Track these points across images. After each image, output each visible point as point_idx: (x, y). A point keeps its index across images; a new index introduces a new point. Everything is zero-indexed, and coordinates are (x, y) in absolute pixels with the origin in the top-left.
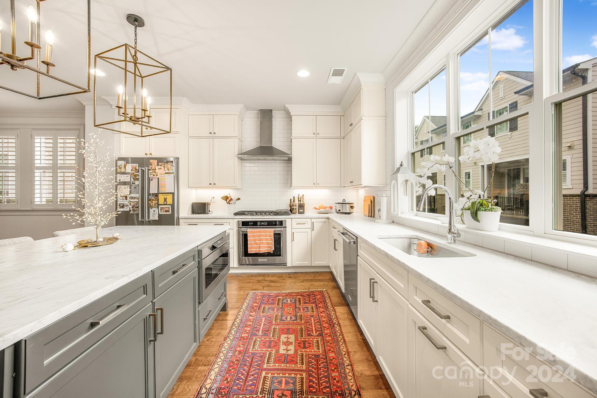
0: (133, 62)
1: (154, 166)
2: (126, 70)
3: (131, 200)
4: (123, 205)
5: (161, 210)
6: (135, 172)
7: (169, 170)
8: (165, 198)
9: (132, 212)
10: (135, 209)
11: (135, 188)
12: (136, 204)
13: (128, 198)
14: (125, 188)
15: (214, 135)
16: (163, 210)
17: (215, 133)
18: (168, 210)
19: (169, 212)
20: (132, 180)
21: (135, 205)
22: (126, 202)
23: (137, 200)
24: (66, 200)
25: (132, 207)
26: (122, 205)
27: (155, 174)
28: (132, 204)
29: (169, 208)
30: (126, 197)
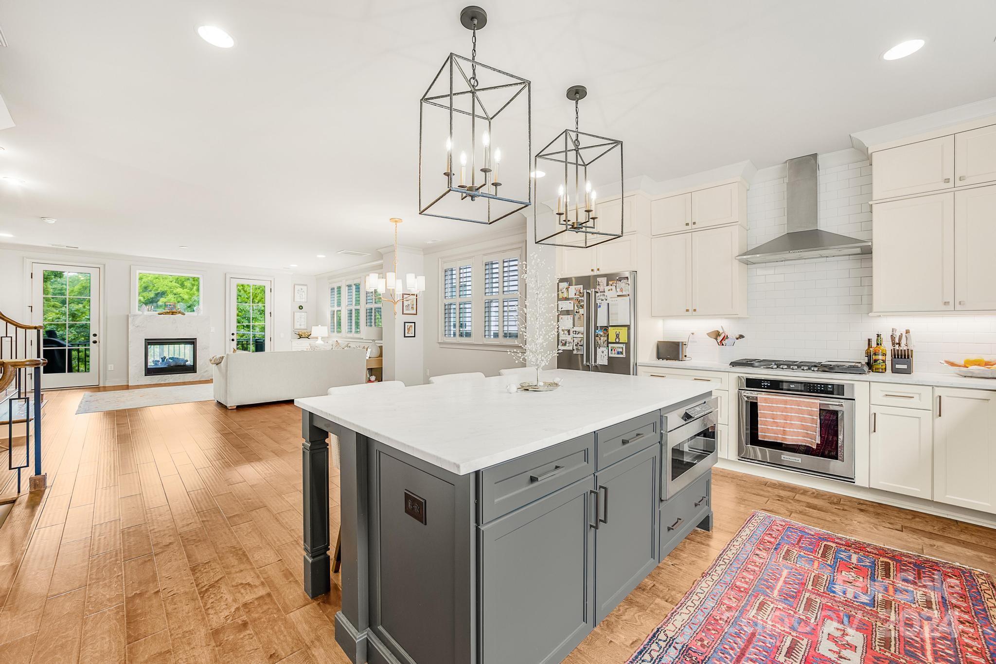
0: (575, 150)
1: (602, 286)
2: (566, 162)
3: (575, 336)
4: (566, 342)
5: (612, 350)
6: (579, 296)
7: (622, 291)
8: (618, 333)
9: (575, 352)
10: (580, 348)
11: (579, 318)
12: (581, 342)
13: (571, 332)
14: (568, 319)
15: (694, 226)
16: (615, 350)
17: (694, 223)
18: (621, 352)
19: (622, 354)
20: (576, 308)
21: (579, 343)
22: (569, 338)
23: (582, 336)
24: (510, 333)
25: (576, 345)
26: (564, 342)
27: (603, 298)
28: (576, 341)
29: (622, 348)
30: (569, 331)
